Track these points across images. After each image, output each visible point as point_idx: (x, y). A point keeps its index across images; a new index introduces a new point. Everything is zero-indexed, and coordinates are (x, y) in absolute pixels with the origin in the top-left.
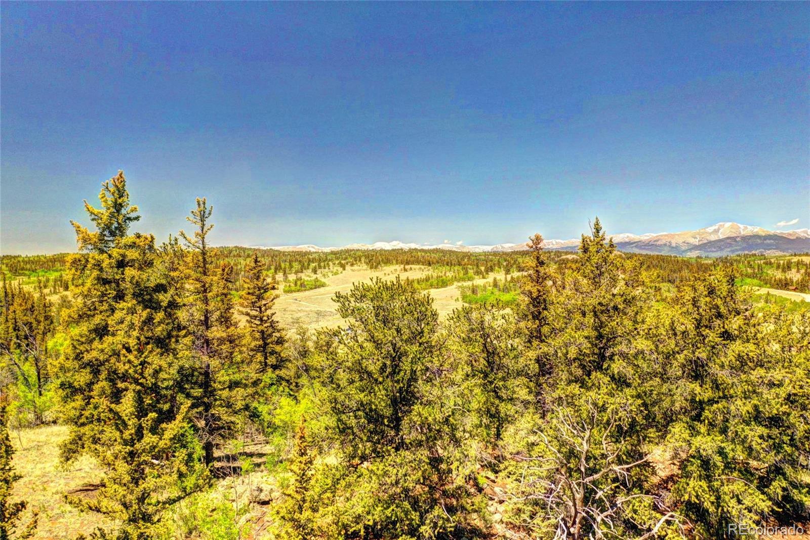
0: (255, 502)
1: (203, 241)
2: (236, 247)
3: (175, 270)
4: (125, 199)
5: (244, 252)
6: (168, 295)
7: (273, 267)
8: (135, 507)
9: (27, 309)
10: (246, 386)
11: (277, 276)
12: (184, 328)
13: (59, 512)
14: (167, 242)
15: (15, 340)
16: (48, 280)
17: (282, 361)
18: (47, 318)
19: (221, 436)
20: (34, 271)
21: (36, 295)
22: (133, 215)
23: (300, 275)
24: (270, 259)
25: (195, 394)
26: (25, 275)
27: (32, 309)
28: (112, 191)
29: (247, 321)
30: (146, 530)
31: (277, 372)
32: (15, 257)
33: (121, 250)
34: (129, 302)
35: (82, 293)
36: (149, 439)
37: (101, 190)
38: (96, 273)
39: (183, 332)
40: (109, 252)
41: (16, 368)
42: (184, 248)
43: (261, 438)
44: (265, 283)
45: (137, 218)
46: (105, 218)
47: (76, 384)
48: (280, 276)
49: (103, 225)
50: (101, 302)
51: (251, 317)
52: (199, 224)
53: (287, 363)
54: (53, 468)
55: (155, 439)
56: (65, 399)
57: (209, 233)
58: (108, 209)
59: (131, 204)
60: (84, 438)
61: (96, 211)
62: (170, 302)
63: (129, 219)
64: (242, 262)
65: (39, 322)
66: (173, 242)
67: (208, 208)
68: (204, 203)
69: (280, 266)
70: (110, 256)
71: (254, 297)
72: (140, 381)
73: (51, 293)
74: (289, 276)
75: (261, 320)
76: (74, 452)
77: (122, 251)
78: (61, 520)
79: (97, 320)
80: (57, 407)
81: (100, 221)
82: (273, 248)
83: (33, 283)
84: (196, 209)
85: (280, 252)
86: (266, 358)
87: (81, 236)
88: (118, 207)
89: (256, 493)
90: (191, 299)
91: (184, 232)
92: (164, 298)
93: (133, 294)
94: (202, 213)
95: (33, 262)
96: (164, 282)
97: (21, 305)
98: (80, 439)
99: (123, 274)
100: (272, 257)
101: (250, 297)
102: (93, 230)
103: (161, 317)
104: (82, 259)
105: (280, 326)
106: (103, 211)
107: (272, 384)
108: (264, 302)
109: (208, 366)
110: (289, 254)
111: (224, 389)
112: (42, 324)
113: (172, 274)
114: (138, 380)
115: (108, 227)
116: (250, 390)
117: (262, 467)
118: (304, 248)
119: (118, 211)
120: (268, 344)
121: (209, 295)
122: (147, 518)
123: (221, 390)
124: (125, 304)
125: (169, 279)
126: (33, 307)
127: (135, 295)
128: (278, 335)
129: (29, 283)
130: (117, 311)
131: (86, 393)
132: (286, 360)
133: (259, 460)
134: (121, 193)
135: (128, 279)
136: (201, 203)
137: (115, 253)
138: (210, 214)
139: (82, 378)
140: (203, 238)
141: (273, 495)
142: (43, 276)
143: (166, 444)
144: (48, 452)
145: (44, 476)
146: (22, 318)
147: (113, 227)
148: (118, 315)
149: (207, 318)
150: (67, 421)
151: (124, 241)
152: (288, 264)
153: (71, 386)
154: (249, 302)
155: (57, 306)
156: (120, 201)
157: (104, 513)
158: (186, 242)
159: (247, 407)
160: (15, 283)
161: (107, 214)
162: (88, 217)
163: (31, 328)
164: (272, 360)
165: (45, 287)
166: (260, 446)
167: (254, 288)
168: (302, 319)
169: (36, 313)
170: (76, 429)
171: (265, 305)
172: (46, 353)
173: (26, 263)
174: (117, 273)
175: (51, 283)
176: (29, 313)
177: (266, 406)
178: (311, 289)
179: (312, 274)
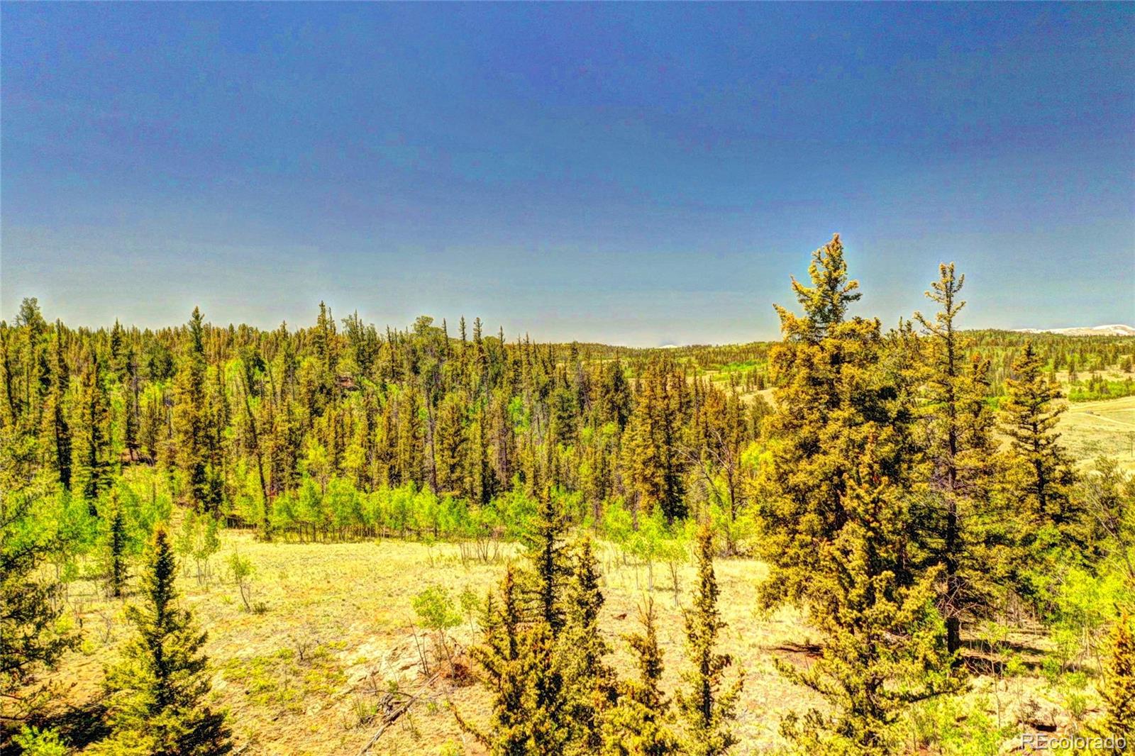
0: (1026, 723)
1: (949, 327)
2: (991, 330)
3: (908, 367)
4: (841, 271)
5: (1004, 339)
6: (898, 402)
7: (1051, 361)
8: (862, 694)
9: (718, 412)
10: (1012, 543)
11: (1058, 375)
12: (920, 450)
13: (757, 670)
14: (896, 328)
15: (705, 448)
16: (740, 376)
17: (1070, 510)
18: (740, 423)
19: (973, 611)
20: (725, 364)
21: (729, 394)
22: (851, 293)
23: (1098, 373)
24: (1046, 348)
25: (934, 546)
26: (716, 369)
27: (724, 412)
28: (825, 262)
29: (1013, 443)
30: (877, 730)
31: (1062, 527)
32: (705, 347)
33: (835, 341)
34: (846, 411)
35: (788, 397)
36: (882, 606)
37: (812, 261)
38: (804, 372)
39: (920, 455)
40: (821, 343)
41: (707, 483)
42: (921, 336)
43: (1034, 624)
44: (1043, 388)
45: (857, 297)
46: (816, 298)
47: (778, 513)
48: (1063, 375)
49: (813, 308)
50: (811, 408)
51: (1020, 438)
52: (944, 303)
53: (1079, 514)
54: (749, 614)
55: (891, 607)
56: (767, 530)
57: (959, 313)
58: (820, 286)
59: (849, 277)
60: (787, 584)
61: (805, 290)
62: (899, 412)
63: (847, 298)
64: (1000, 352)
65: (732, 428)
66: (904, 328)
67: (958, 276)
68: (952, 271)
69: (1064, 358)
70: (822, 349)
71: (1026, 408)
72: (872, 525)
73: (744, 393)
74: (1079, 374)
75: (1036, 444)
76: (775, 599)
77: (837, 342)
78: (759, 681)
79: (805, 432)
80: (755, 539)
81: (810, 303)
82: (1052, 331)
83: (724, 379)
84: (939, 279)
85: (1063, 337)
86: (1043, 503)
87: (787, 324)
88: (833, 282)
89: (1029, 710)
90: (931, 409)
91: (922, 314)
92: (892, 407)
93: (851, 400)
94: (949, 284)
95: (724, 354)
96: (891, 383)
97: (712, 406)
98: (783, 584)
99: (838, 372)
100: (1051, 345)
101: (1019, 408)
102: (801, 315)
103: (889, 433)
104: (788, 353)
105: (1069, 454)
106: (814, 290)
107: (1054, 545)
108: (1041, 417)
109: (954, 507)
110: (1079, 339)
111: (978, 543)
112: (735, 431)
113: (904, 373)
114: (869, 522)
115: (820, 310)
116: (1019, 551)
117: (1037, 670)
118: (1106, 330)
119: (833, 288)
120: (1048, 482)
121: (957, 405)
122: (879, 713)
123: (973, 544)
124: (840, 412)
125: (899, 380)
126: (725, 408)
127: (853, 402)
128: (1063, 468)
129: (719, 379)
130: (830, 422)
131: (791, 526)
132: (1078, 510)
133: (1031, 659)
134: (836, 263)
135: (845, 381)
136: (948, 270)
137: (829, 343)
138: (960, 286)
139: (786, 506)
140: (950, 321)
141: (1058, 719)
142: (735, 370)
143: (907, 617)
144: (743, 592)
145: (739, 621)
146: (714, 423)
147: (826, 310)
148: (832, 428)
149: (953, 438)
150: (767, 558)
151: (839, 328)
152: (1077, 356)
153: (773, 514)
154: (1018, 415)
155: (751, 409)
156: (835, 275)
157: (823, 693)
158: (925, 328)
159: (1013, 576)
160: (706, 378)
161: (819, 293)
162: (796, 297)
163: (722, 434)
164: (1053, 507)
165: (738, 384)
166: (1031, 637)
167: (1026, 395)
168: (1103, 444)
169: (728, 416)
170: (778, 570)
171: (1042, 421)
172: (740, 467)
173: (716, 354)
174: (830, 371)
175: (744, 380)
176: (721, 416)
177: (1042, 577)
178: (1120, 396)
179: (1122, 373)
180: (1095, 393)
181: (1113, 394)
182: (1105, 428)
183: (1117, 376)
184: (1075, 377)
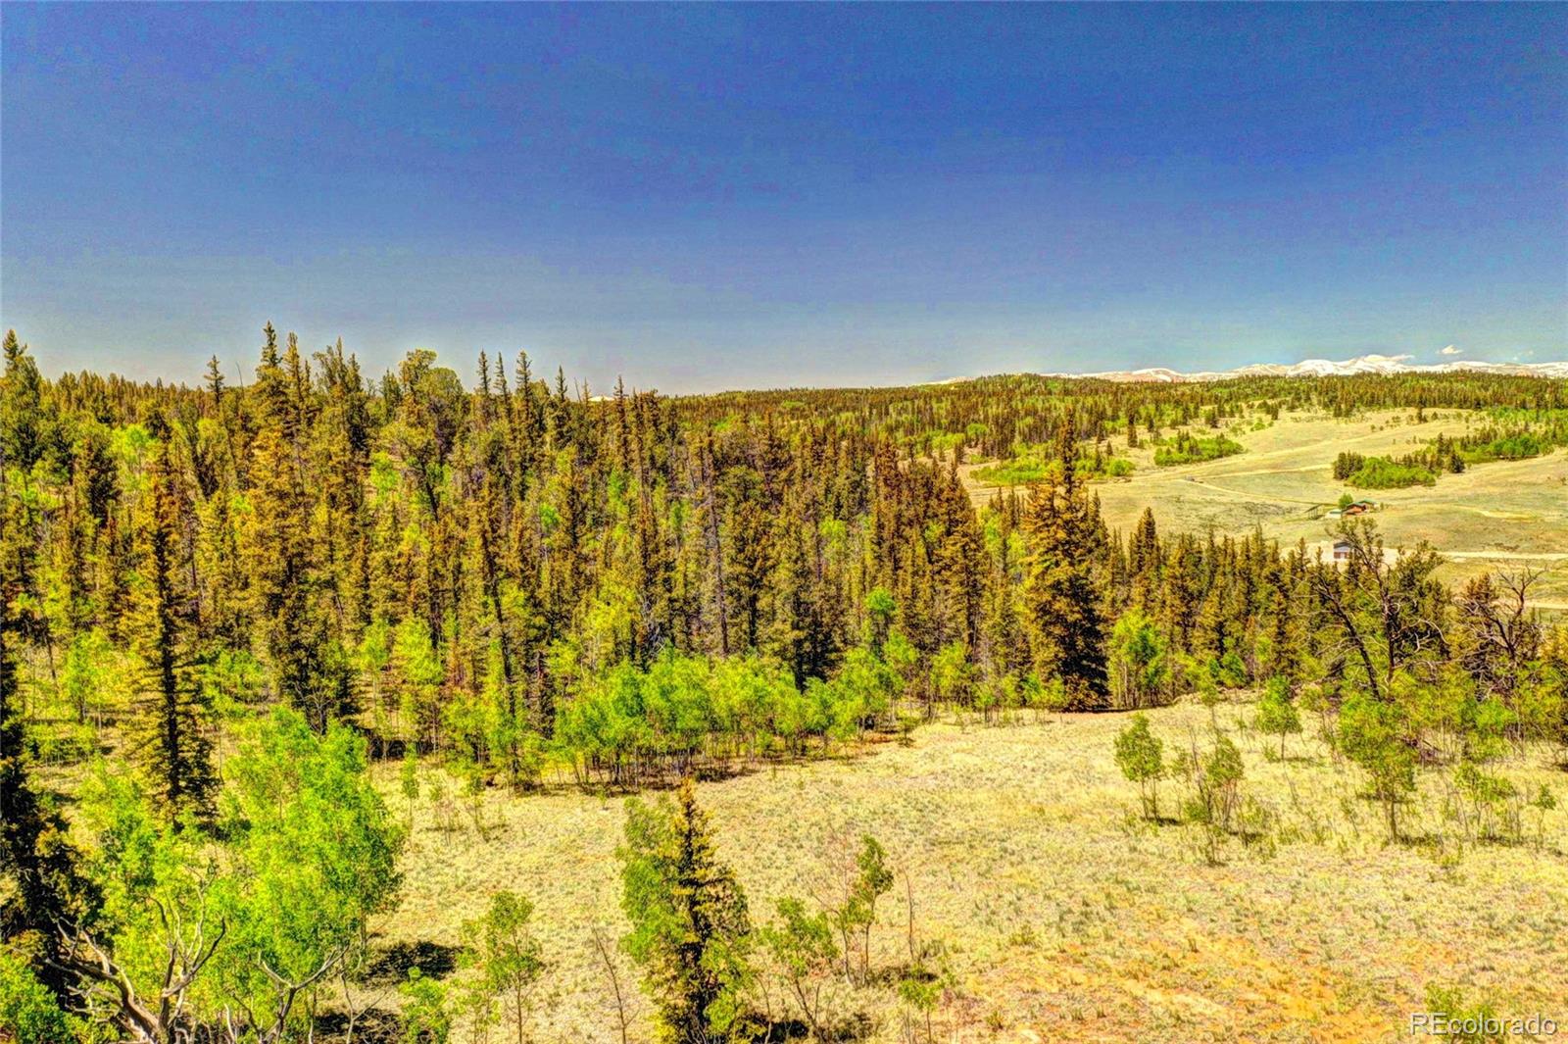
5: (1056, 387)
7: (1123, 415)
23: (1183, 430)
69: (1136, 411)
74: (1160, 432)
100: (1116, 395)
152: (1152, 408)
178: (1212, 458)
179: (1208, 429)
180: (1185, 455)
181: (1205, 455)
182: (1216, 498)
183: (1203, 433)
184: (1158, 434)
